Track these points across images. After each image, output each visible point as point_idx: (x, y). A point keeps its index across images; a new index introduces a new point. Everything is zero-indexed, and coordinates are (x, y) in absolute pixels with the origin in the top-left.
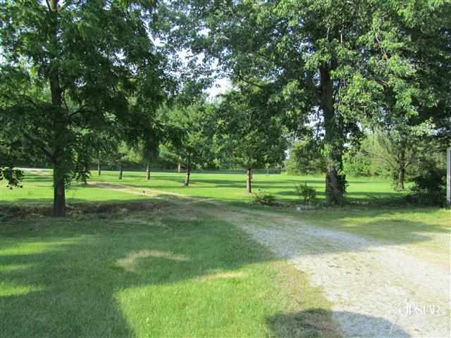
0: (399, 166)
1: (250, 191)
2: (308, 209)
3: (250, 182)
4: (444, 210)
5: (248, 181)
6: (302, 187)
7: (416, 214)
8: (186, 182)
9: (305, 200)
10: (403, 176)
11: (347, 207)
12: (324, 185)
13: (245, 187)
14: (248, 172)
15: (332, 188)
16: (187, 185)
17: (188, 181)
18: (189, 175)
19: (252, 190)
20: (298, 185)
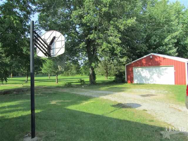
0: (105, 71)
1: (57, 83)
2: (86, 87)
3: (57, 79)
4: (126, 84)
5: (56, 79)
6: (80, 80)
7: (119, 85)
8: (26, 81)
9: (81, 84)
10: (107, 75)
11: (97, 85)
12: (89, 79)
13: (55, 81)
14: (56, 75)
15: (92, 79)
16: (27, 82)
17: (27, 80)
18: (27, 78)
19: (58, 82)
20: (79, 79)
